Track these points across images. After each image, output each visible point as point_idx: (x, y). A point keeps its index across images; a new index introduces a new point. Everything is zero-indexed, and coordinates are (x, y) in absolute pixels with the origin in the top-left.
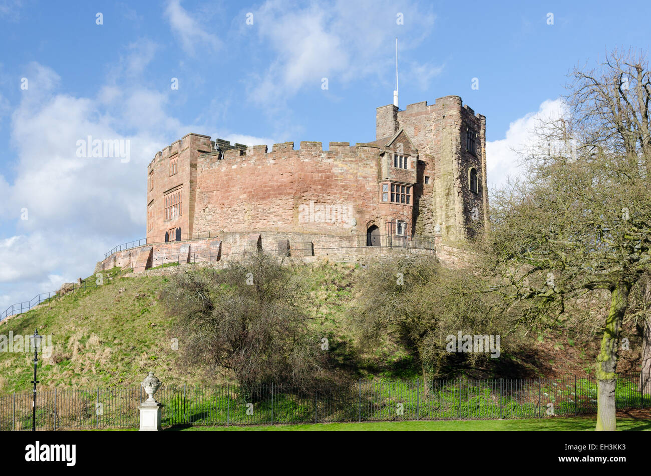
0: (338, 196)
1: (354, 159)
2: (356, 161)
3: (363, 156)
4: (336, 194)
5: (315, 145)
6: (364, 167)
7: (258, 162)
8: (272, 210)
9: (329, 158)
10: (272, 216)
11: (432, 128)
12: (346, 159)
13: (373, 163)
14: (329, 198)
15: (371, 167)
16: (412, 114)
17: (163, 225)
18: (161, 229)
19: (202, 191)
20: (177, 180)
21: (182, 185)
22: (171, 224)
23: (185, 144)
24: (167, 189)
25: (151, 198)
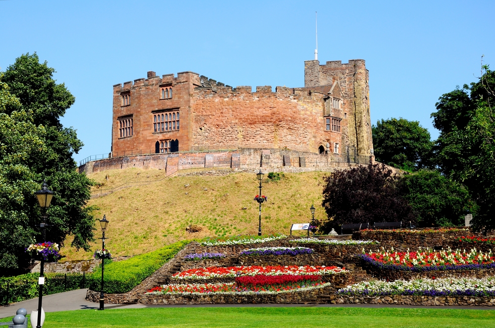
0: (301, 125)
1: (310, 101)
2: (311, 102)
3: (315, 99)
4: (299, 123)
5: (286, 90)
6: (316, 106)
7: (246, 98)
8: (258, 132)
9: (295, 99)
10: (258, 136)
11: (346, 79)
12: (305, 100)
13: (320, 104)
14: (295, 126)
15: (320, 107)
16: (331, 68)
17: (152, 136)
18: (148, 138)
19: (198, 114)
20: (171, 104)
21: (179, 108)
22: (163, 136)
23: (182, 78)
24: (157, 109)
25: (124, 112)
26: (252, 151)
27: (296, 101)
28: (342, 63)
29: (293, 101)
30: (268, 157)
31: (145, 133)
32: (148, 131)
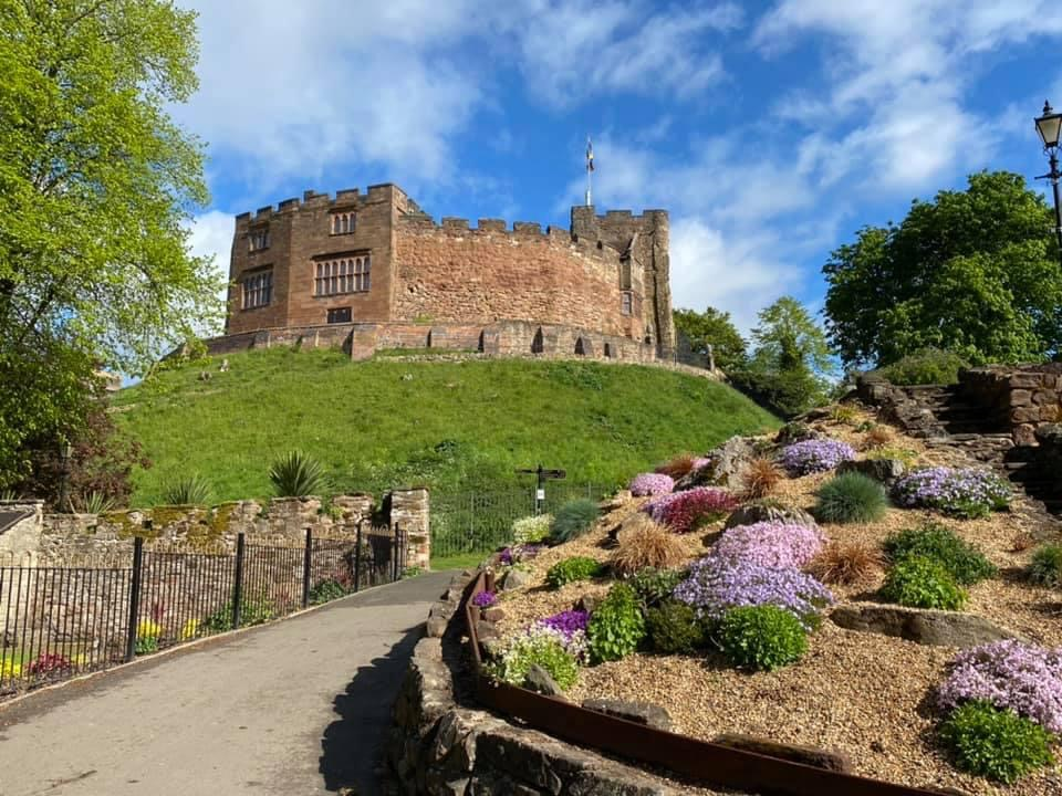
1: (600, 258)
2: (602, 261)
3: (608, 256)
5: (564, 233)
6: (609, 270)
7: (497, 240)
9: (578, 251)
12: (594, 256)
13: (615, 267)
15: (614, 271)
17: (311, 302)
18: (304, 306)
19: (406, 263)
20: (352, 242)
21: (368, 250)
22: (336, 302)
23: (377, 196)
24: (323, 253)
25: (257, 261)
26: (521, 326)
27: (579, 254)
28: (633, 214)
29: (574, 254)
30: (553, 338)
31: (300, 297)
32: (304, 294)
